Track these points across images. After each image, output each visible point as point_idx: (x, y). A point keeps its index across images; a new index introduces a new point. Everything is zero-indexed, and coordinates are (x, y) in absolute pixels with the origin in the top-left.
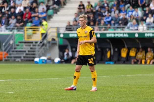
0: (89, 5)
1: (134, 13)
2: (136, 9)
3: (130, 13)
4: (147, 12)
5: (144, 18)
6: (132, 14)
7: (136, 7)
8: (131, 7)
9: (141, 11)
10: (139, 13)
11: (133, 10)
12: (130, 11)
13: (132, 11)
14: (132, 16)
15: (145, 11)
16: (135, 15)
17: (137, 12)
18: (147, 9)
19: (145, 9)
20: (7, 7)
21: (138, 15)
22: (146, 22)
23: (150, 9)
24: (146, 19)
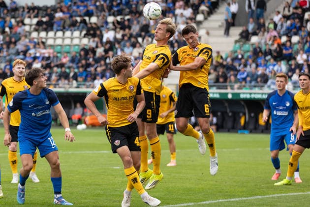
0: (218, 57)
1: (276, 68)
2: (279, 63)
3: (271, 67)
4: (293, 67)
5: (290, 74)
6: (273, 69)
7: (278, 59)
8: (272, 60)
9: (286, 65)
10: (283, 67)
11: (275, 63)
12: (270, 65)
13: (274, 65)
14: (273, 71)
15: (291, 65)
16: (277, 71)
17: (280, 66)
18: (292, 62)
19: (290, 63)
20: (113, 57)
21: (281, 70)
22: (291, 80)
23: (297, 63)
24: (292, 76)
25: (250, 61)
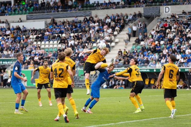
0: (125, 52)
1: (153, 57)
2: (154, 54)
3: (151, 56)
4: (161, 56)
5: (160, 59)
6: (151, 57)
7: (154, 52)
8: (151, 53)
9: (158, 55)
10: (156, 56)
11: (152, 54)
12: (150, 55)
13: (152, 55)
14: (152, 58)
15: (160, 55)
16: (154, 58)
17: (155, 56)
18: (161, 54)
19: (160, 54)
20: (73, 53)
21: (155, 58)
22: (161, 62)
23: (163, 54)
24: (161, 60)
25: (140, 54)
